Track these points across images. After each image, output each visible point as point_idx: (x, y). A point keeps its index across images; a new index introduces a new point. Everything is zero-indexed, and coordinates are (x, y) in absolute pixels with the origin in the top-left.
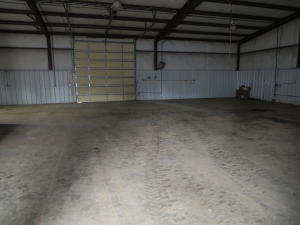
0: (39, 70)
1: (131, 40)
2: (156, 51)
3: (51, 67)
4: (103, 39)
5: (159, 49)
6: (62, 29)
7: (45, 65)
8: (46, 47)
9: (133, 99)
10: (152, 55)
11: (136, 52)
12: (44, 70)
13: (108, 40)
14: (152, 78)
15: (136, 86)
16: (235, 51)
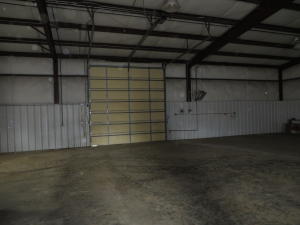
0: (41, 105)
1: (160, 65)
2: (189, 79)
3: (57, 99)
4: (126, 64)
5: (193, 75)
6: (76, 50)
7: (50, 97)
8: (52, 73)
9: (163, 139)
10: (184, 82)
11: (166, 79)
12: (48, 104)
13: (131, 64)
14: (186, 111)
15: (166, 122)
16: (276, 78)
